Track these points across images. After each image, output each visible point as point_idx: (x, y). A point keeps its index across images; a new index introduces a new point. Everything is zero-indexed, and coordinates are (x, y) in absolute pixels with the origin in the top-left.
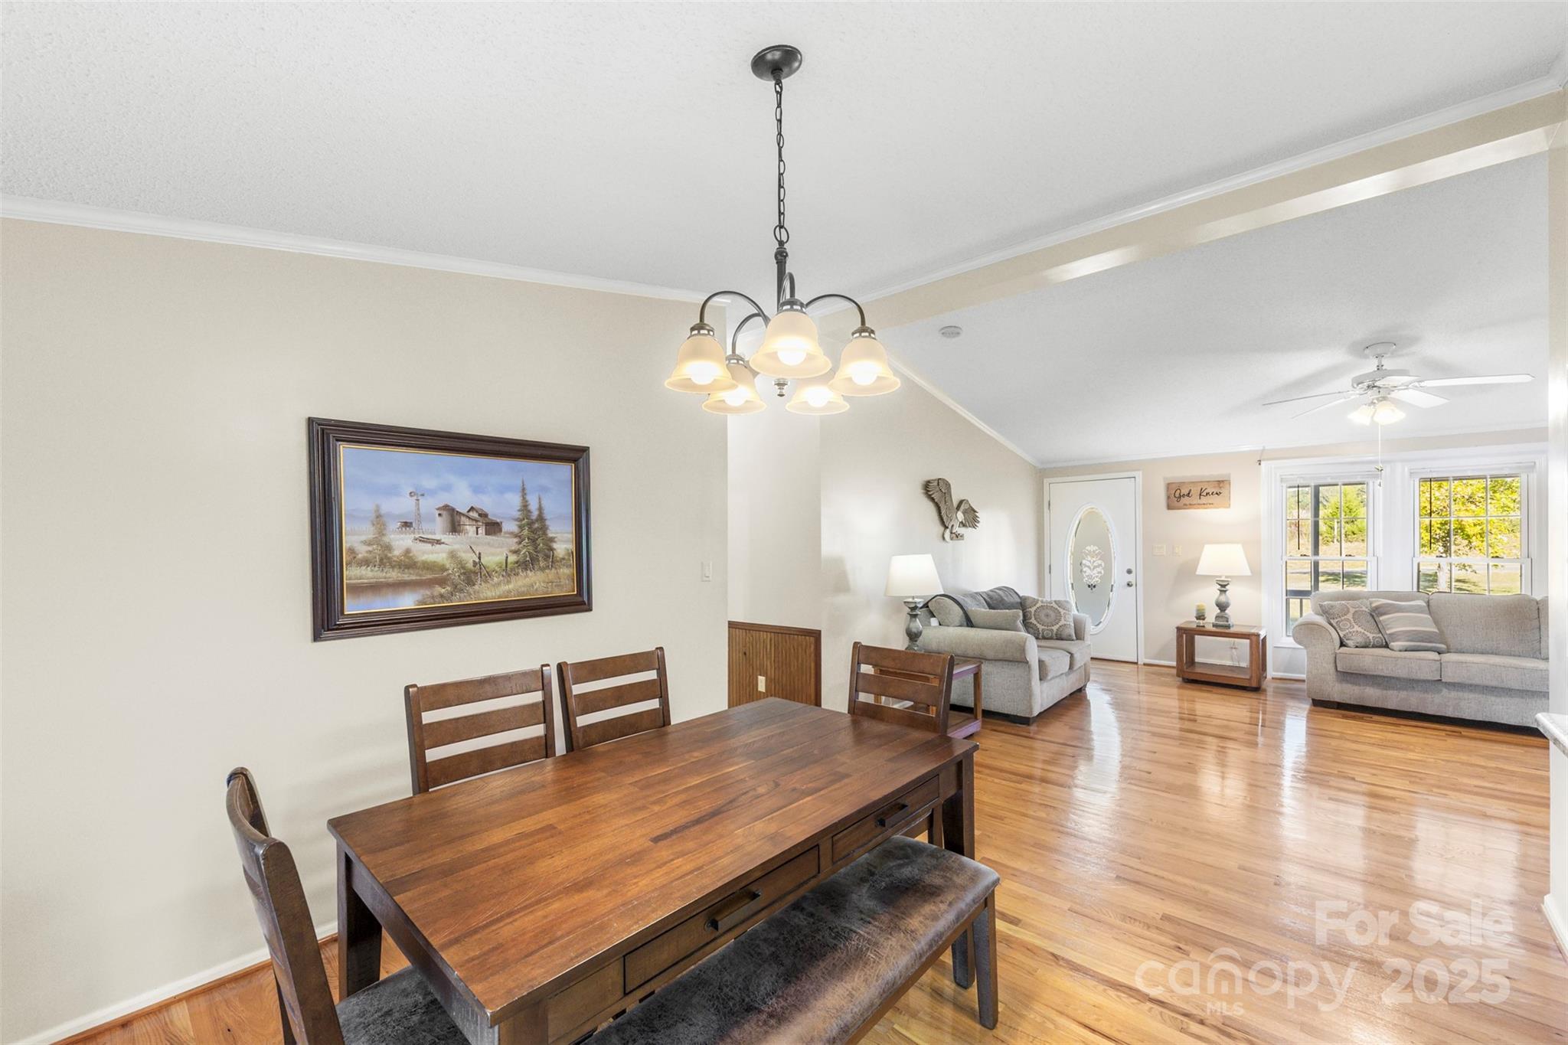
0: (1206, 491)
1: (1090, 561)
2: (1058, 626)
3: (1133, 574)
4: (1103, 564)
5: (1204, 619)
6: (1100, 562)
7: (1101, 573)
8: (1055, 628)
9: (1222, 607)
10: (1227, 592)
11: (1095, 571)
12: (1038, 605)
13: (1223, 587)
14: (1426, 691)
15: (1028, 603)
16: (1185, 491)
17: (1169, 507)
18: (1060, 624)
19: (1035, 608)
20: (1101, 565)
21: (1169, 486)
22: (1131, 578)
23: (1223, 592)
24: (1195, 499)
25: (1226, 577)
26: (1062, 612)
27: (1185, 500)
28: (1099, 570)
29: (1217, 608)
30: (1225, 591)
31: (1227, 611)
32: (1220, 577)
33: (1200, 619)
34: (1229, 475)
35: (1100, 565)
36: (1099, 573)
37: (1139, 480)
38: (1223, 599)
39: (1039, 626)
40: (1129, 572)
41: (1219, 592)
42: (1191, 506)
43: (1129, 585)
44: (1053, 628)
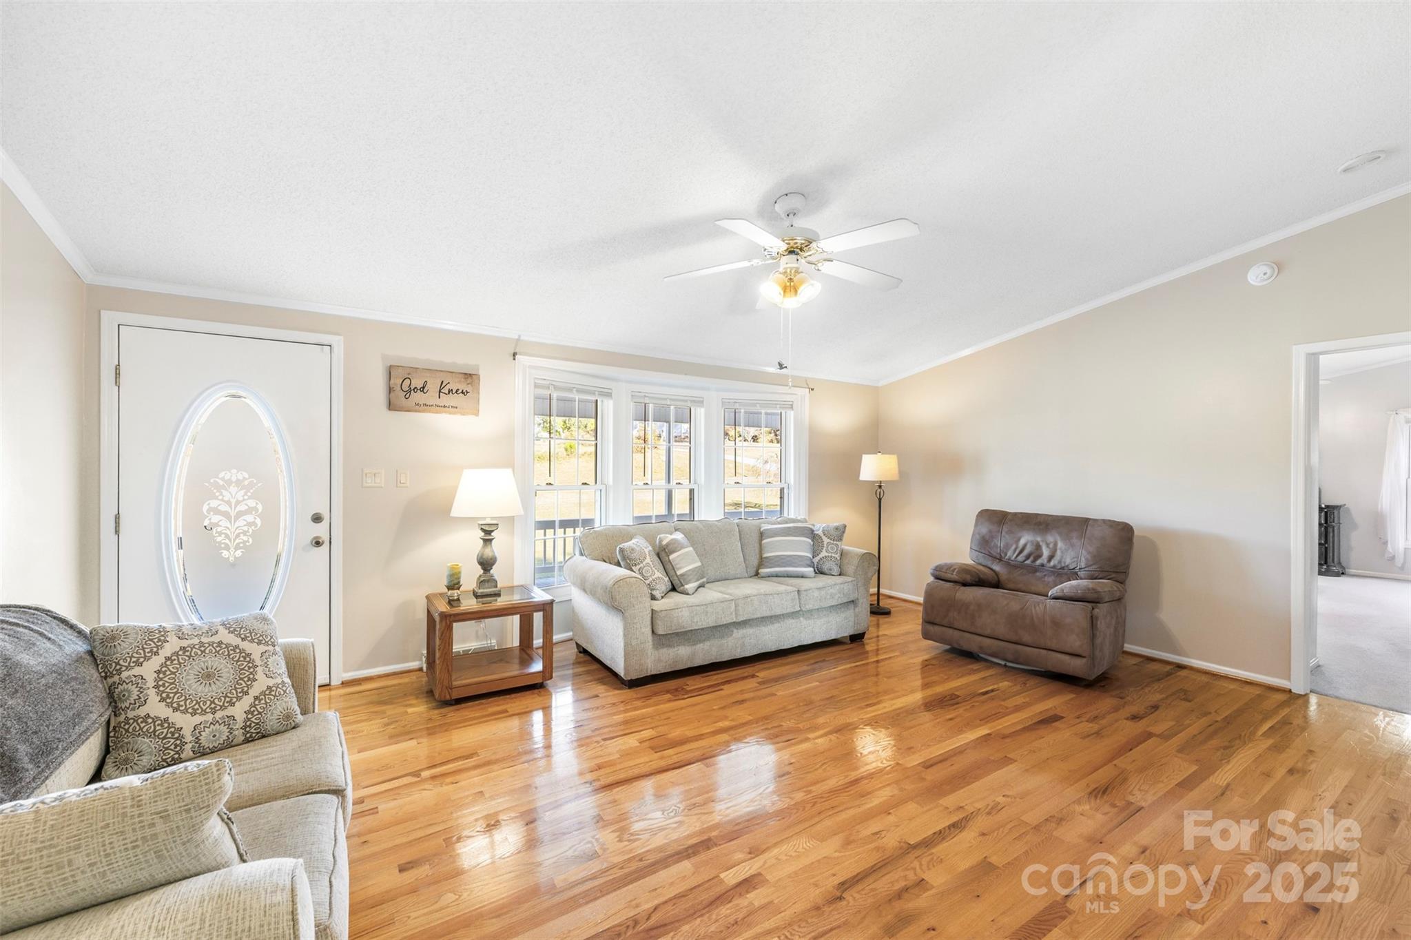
0: (448, 387)
1: (229, 503)
2: (247, 701)
3: (325, 523)
4: (260, 507)
5: (458, 589)
6: (252, 503)
7: (254, 524)
8: (239, 711)
9: (486, 564)
10: (493, 541)
11: (241, 523)
12: (167, 650)
13: (488, 534)
14: (722, 637)
15: (124, 648)
16: (417, 383)
17: (391, 406)
18: (256, 690)
19: (155, 662)
20: (256, 509)
21: (390, 371)
22: (321, 530)
23: (487, 542)
24: (431, 397)
25: (492, 518)
26: (255, 650)
27: (417, 397)
28: (250, 518)
29: (480, 567)
30: (491, 540)
31: (492, 571)
32: (484, 518)
33: (453, 589)
34: (477, 367)
35: (249, 511)
36: (249, 524)
37: (339, 350)
38: (488, 553)
39: (180, 720)
40: (317, 519)
41: (482, 541)
42: (426, 407)
43: (318, 543)
44: (230, 711)
